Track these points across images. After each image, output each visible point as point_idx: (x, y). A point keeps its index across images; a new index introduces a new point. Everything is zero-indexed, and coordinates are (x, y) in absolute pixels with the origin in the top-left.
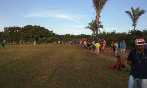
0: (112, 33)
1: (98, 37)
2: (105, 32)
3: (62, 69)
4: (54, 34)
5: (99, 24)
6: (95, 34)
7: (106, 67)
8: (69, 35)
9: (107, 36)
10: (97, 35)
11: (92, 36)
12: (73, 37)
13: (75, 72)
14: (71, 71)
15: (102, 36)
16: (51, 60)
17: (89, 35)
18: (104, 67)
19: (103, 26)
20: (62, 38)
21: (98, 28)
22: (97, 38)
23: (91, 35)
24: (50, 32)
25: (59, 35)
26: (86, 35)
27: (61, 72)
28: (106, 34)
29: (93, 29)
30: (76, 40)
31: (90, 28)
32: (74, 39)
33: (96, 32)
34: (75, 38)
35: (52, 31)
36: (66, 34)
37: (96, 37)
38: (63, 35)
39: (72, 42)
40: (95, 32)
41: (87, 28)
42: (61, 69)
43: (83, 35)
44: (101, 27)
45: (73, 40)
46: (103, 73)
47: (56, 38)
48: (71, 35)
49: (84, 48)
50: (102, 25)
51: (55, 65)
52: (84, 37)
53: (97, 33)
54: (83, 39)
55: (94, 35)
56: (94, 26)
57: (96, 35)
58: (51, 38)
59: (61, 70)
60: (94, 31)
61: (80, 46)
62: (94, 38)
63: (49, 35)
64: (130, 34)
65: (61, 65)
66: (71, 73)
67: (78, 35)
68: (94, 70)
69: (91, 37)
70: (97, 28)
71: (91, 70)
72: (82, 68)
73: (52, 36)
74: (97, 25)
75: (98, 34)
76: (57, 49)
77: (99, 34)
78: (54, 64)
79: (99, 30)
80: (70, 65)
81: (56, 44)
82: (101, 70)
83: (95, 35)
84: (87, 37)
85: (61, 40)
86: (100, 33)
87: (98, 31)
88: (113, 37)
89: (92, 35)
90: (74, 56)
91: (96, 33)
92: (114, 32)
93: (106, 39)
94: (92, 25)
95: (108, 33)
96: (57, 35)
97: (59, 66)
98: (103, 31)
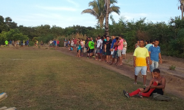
0: (137, 23)
1: (110, 31)
2: (124, 21)
3: (31, 101)
4: (14, 25)
5: (111, 5)
6: (102, 26)
7: (125, 93)
8: (48, 27)
9: (128, 30)
10: (107, 27)
11: (97, 30)
12: (57, 31)
13: (59, 107)
14: (51, 104)
15: (118, 29)
16: (7, 82)
17: (90, 28)
18: (120, 93)
19: (119, 8)
20: (32, 33)
21: (109, 12)
22: (107, 34)
23: (94, 28)
24: (5, 21)
25: (24, 26)
26: (84, 27)
27: (28, 106)
28: (125, 25)
29: (100, 14)
30: (63, 37)
31: (93, 13)
32: (58, 35)
33: (104, 22)
34: (61, 35)
35: (8, 19)
36: (42, 26)
37: (106, 31)
38: (33, 28)
39: (55, 42)
40: (102, 22)
41: (85, 11)
42: (28, 100)
43: (78, 27)
44: (116, 10)
45: (56, 37)
46: (118, 106)
47: (19, 34)
48: (51, 27)
50: (118, 7)
51: (15, 93)
52: (80, 33)
53: (107, 22)
54: (78, 35)
55: (101, 28)
56: (101, 9)
57: (105, 28)
58: (7, 34)
59: (28, 103)
60: (100, 18)
61: (71, 50)
62: (100, 34)
63: (3, 28)
64: (174, 26)
65: (30, 91)
66: (51, 108)
67: (66, 28)
68: (100, 100)
69: (95, 32)
70: (106, 11)
71: (94, 100)
72: (75, 96)
73: (9, 30)
74: (108, 6)
75: (110, 25)
76: (21, 58)
77: (112, 26)
78: (14, 89)
79: (111, 18)
80: (50, 90)
81: (18, 46)
82: (114, 100)
83: (104, 28)
84: (86, 31)
85: (31, 37)
86: (114, 22)
87: (109, 18)
88: (139, 31)
89: (98, 27)
90: (58, 72)
91: (105, 23)
92: (142, 21)
93: (125, 37)
94: (96, 6)
95: (129, 24)
96: (21, 26)
97: (25, 95)
98: (120, 18)
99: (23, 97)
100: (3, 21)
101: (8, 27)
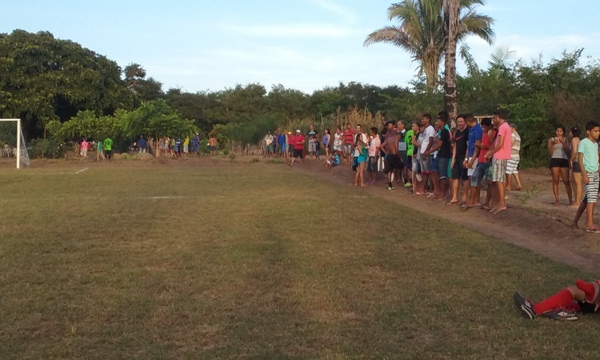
0: (554, 69)
1: (460, 99)
2: (509, 63)
3: (214, 329)
4: (152, 88)
5: (464, 12)
6: (434, 81)
7: (518, 301)
8: (258, 90)
9: (522, 92)
10: (451, 84)
11: (419, 97)
12: (287, 104)
13: (302, 348)
14: (278, 339)
15: (489, 91)
16: (137, 270)
17: (393, 91)
18: (502, 304)
19: (489, 19)
20: (209, 114)
21: (458, 36)
22: (452, 108)
23: (407, 91)
24: (123, 77)
25: (183, 91)
26: (374, 88)
27: (205, 344)
28: (512, 79)
29: (426, 45)
31: (403, 41)
32: (292, 118)
33: (442, 68)
34: (300, 115)
35: (134, 70)
36: (239, 87)
37: (447, 100)
38: (212, 96)
39: (280, 140)
40: (435, 69)
41: (377, 37)
42: (205, 328)
43: (355, 88)
44: (481, 27)
45: (285, 124)
46: (496, 345)
47: (168, 118)
48: (269, 90)
49: (366, 180)
50: (485, 18)
51: (163, 303)
52: (361, 106)
53: (451, 69)
54: (355, 114)
55: (430, 90)
56: (431, 27)
57: (446, 87)
58: (131, 119)
59: (204, 336)
60: (427, 58)
61: (334, 165)
62: (428, 109)
63: (119, 99)
65: (207, 297)
66: (277, 351)
67: (317, 95)
68: (437, 328)
69: (412, 103)
70: (446, 34)
71: (414, 325)
72: (352, 315)
73: (136, 105)
74: (452, 15)
75: (459, 78)
76: (175, 193)
77: (467, 80)
78: (159, 293)
79: (464, 53)
80: (270, 296)
81: (166, 154)
82: (482, 327)
83: (440, 88)
84: (382, 100)
85: (206, 126)
86: (473, 69)
87: (458, 56)
88: (560, 95)
89: (419, 86)
90: (294, 237)
91: (445, 73)
92: (570, 62)
93: (513, 116)
94: (414, 16)
95: (526, 72)
96: (174, 92)
97: (195, 309)
98: (495, 54)
99: (186, 317)
100: (119, 78)
101: (134, 97)
